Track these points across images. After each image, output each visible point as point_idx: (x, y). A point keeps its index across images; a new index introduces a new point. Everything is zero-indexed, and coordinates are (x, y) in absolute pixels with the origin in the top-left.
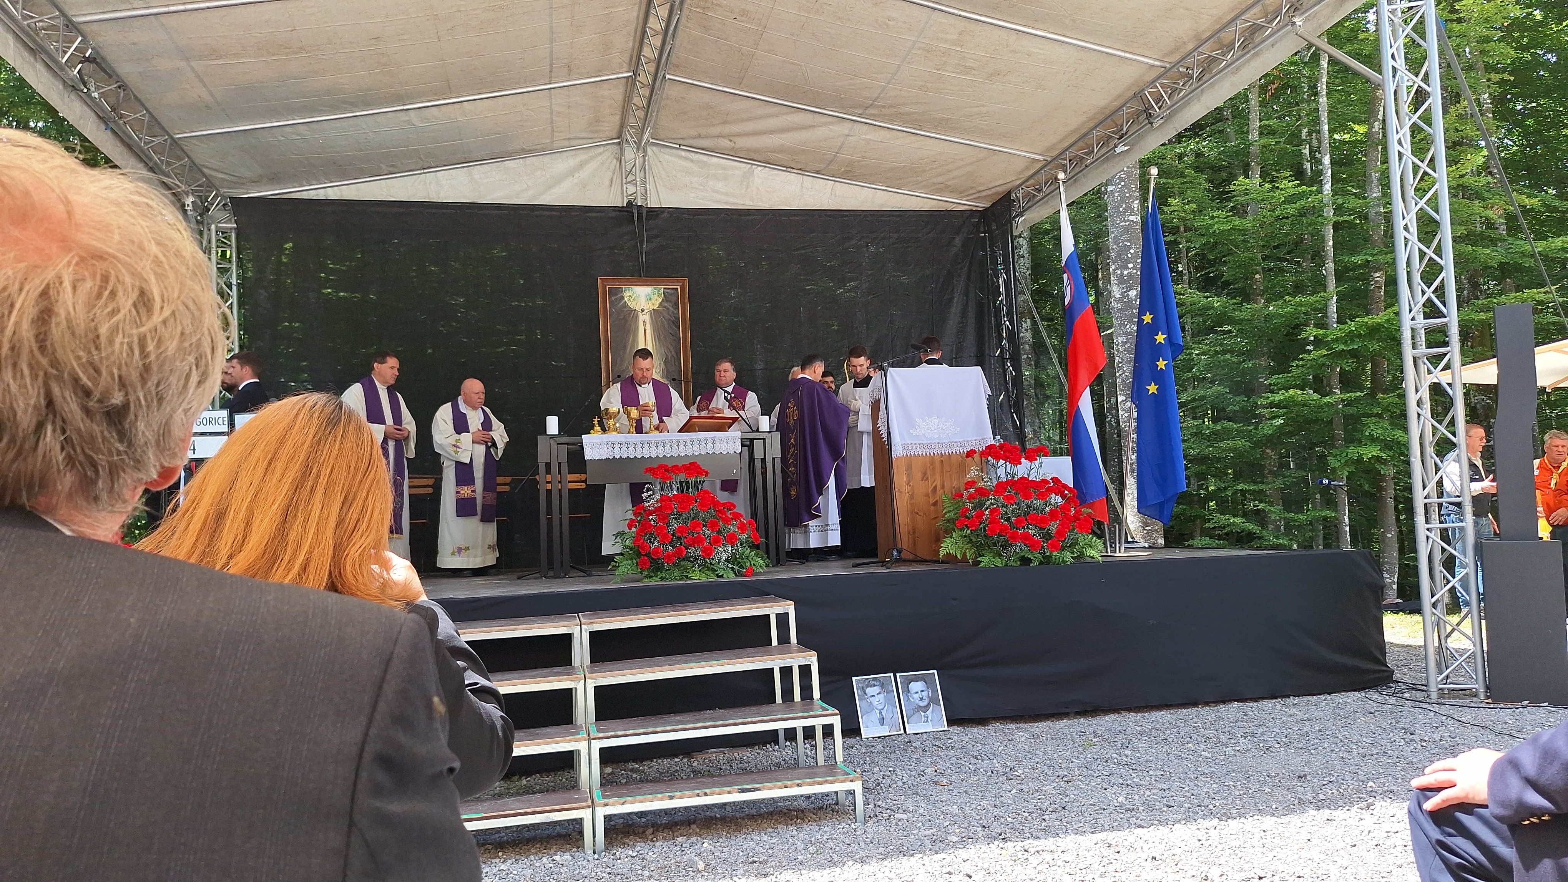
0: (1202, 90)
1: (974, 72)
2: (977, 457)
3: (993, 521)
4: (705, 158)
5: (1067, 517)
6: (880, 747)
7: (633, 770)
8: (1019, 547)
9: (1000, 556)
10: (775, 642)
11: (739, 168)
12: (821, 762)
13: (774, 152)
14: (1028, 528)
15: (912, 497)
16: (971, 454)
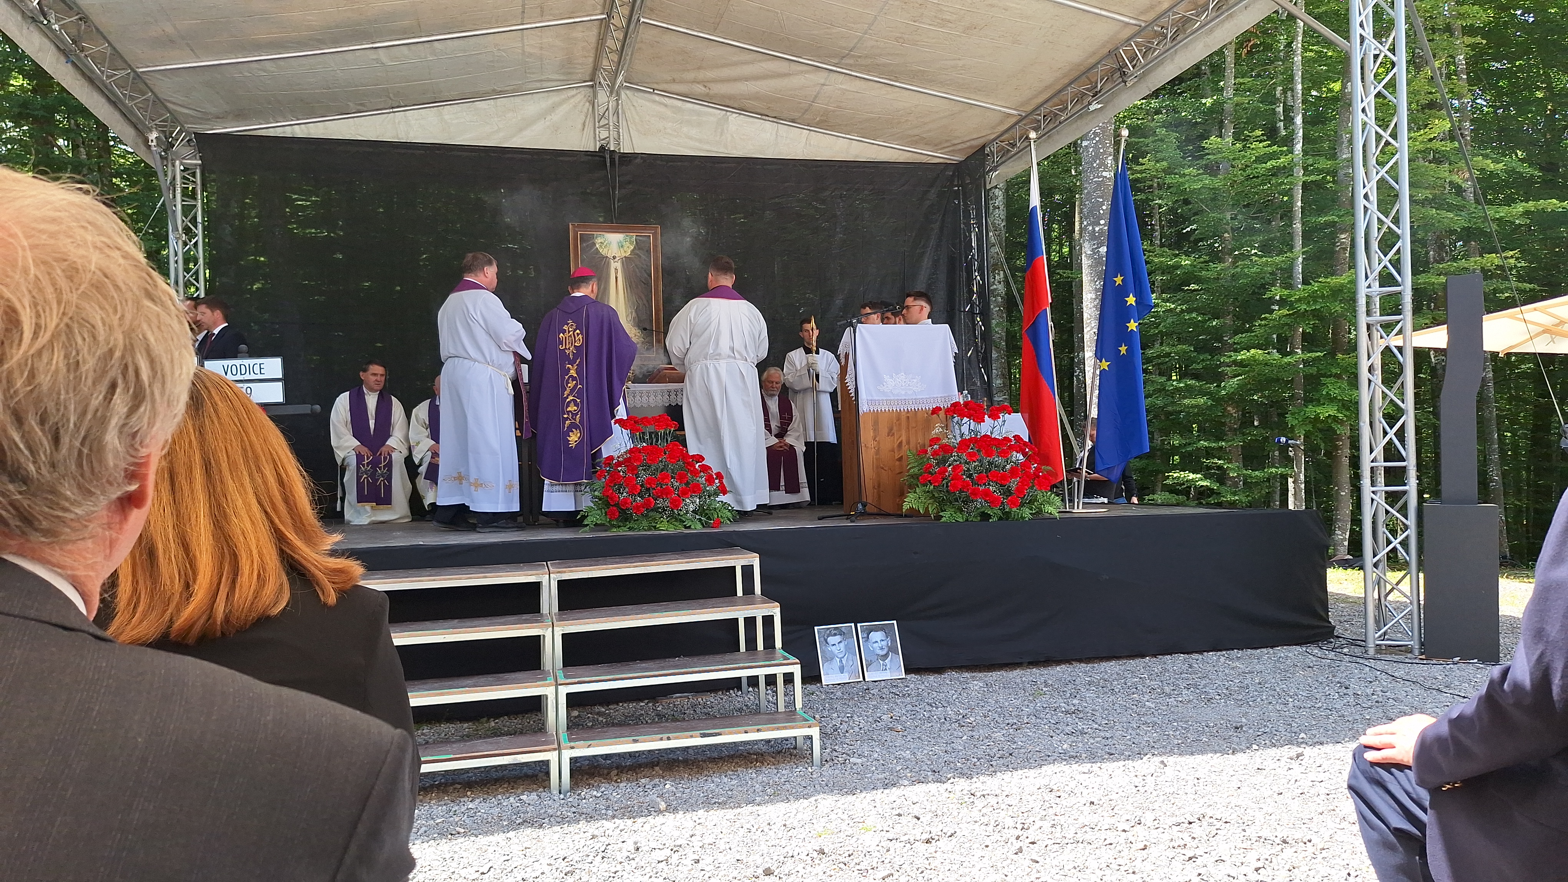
0: (1176, 51)
1: (950, 25)
2: (942, 414)
3: (956, 477)
4: (679, 103)
5: (1028, 474)
6: (839, 694)
7: (599, 714)
8: (979, 503)
9: (961, 511)
10: (740, 592)
11: (713, 114)
12: (781, 708)
13: (750, 99)
14: (989, 484)
15: (878, 452)
16: (936, 410)
